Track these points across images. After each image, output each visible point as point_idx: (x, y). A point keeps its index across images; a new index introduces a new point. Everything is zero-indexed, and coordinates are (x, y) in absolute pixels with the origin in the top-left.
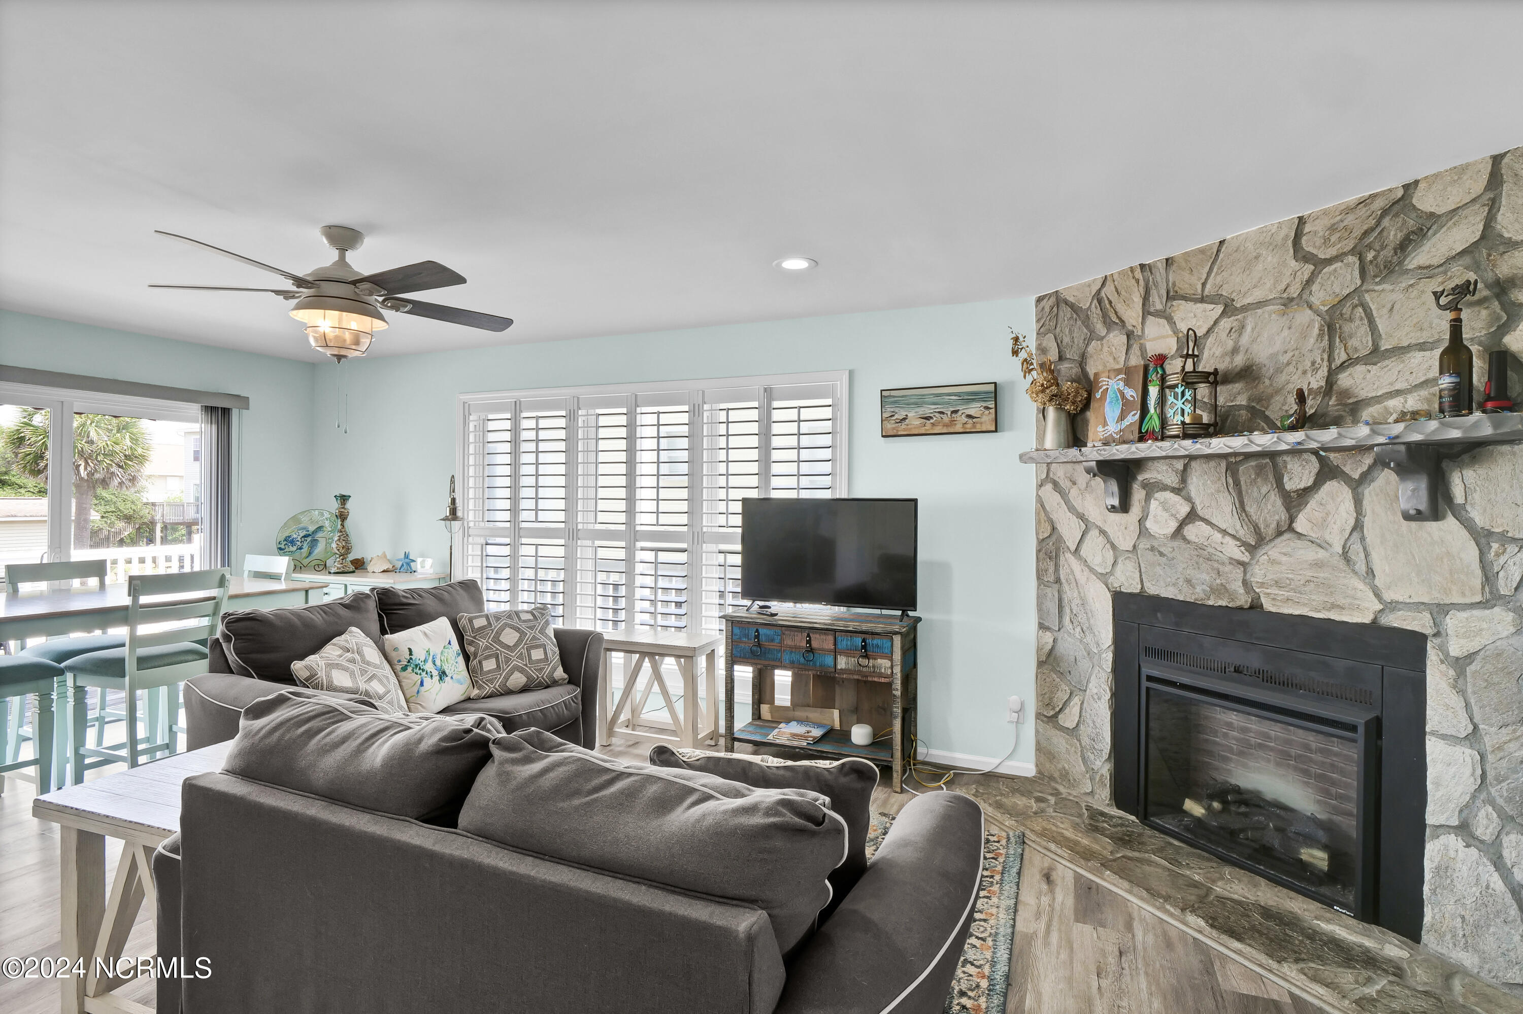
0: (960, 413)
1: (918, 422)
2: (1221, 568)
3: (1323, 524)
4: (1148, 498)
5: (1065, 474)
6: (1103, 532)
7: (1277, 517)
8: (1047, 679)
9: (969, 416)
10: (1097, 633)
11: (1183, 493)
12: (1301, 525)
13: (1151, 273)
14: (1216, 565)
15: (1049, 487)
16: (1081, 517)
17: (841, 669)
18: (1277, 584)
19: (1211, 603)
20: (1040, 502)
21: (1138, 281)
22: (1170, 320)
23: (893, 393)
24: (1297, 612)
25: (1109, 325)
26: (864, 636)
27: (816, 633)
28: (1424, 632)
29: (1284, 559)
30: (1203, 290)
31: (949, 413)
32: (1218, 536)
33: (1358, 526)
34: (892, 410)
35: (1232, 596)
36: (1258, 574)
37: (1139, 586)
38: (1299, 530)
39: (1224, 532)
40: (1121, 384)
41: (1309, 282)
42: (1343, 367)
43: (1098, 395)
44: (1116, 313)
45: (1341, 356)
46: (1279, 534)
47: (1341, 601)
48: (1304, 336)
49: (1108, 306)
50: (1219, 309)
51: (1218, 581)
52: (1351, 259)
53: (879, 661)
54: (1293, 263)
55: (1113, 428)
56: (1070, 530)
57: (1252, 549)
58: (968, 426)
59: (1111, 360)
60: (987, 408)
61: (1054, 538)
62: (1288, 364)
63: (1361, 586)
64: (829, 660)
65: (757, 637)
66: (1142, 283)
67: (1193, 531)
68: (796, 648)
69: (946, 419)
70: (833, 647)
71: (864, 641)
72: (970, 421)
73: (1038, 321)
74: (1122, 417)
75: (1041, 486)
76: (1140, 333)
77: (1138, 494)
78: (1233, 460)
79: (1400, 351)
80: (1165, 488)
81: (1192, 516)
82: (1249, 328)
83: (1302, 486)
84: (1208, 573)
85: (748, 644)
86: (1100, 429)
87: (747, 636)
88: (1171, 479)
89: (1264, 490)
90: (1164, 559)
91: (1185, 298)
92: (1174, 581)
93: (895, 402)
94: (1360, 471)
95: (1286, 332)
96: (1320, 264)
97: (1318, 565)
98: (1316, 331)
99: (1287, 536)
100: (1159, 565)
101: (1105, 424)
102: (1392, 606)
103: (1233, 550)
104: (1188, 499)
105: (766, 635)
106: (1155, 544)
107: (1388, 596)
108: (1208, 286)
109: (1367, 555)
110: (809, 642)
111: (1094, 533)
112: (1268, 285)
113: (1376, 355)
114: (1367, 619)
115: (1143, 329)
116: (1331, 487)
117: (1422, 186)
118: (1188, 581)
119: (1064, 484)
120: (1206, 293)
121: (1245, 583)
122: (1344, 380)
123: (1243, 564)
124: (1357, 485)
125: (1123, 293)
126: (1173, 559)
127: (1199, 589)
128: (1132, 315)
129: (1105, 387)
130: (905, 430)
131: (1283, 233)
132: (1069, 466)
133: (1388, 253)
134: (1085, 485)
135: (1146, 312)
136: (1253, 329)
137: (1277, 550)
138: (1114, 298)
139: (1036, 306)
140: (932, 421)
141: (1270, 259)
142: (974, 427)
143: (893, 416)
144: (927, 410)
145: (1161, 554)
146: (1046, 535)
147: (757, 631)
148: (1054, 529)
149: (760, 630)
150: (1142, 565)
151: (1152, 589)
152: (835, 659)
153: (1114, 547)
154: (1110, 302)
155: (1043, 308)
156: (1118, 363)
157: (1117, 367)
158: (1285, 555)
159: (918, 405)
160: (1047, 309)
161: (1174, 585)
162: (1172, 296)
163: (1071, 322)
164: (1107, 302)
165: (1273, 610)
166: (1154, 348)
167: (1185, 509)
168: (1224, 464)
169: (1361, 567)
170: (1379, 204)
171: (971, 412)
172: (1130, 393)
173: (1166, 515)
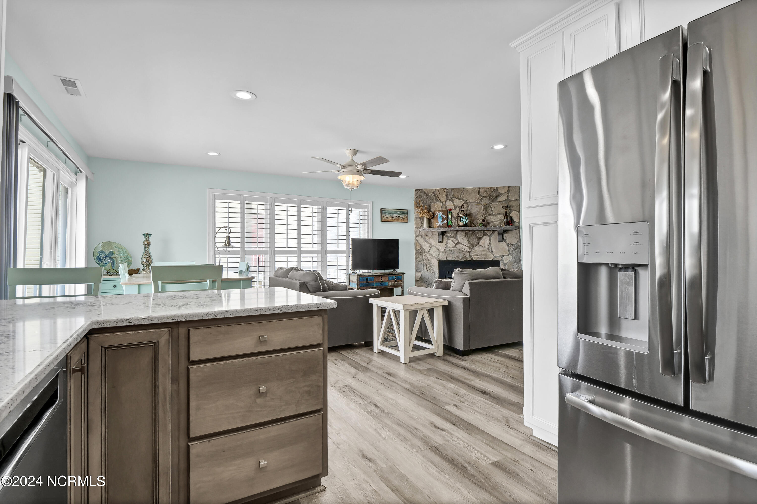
0: (400, 217)
1: (391, 218)
2: (465, 253)
3: (484, 244)
4: (448, 239)
5: (425, 234)
6: (436, 247)
7: (476, 243)
8: (419, 284)
9: (402, 218)
10: (434, 271)
11: (456, 238)
12: (480, 244)
13: (448, 191)
14: (464, 252)
15: (420, 237)
16: (430, 244)
17: (390, 286)
18: (476, 255)
19: (463, 260)
20: (416, 240)
21: (445, 192)
22: (453, 202)
23: (385, 210)
24: (480, 260)
25: (437, 200)
26: (395, 276)
27: (383, 276)
28: (499, 260)
29: (478, 250)
30: (460, 197)
31: (398, 217)
32: (464, 247)
33: (490, 244)
34: (385, 214)
35: (467, 258)
36: (473, 253)
37: (446, 259)
38: (480, 245)
39: (465, 246)
40: (442, 214)
41: (481, 200)
42: (487, 216)
43: (436, 216)
44: (439, 198)
45: (487, 214)
46: (476, 245)
47: (488, 257)
48: (480, 210)
49: (437, 196)
50: (464, 201)
51: (464, 256)
52: (488, 197)
53: (399, 282)
54: (478, 196)
55: (440, 224)
56: (426, 247)
57: (471, 249)
58: (402, 220)
59: (437, 208)
60: (406, 216)
61: (421, 249)
62: (478, 214)
63: (491, 254)
64: (387, 284)
65: (367, 280)
66: (446, 192)
67: (458, 246)
68: (378, 281)
69: (397, 218)
70: (388, 280)
71: (395, 277)
72: (402, 219)
73: (416, 195)
74: (443, 221)
75: (417, 237)
76: (445, 203)
77: (445, 238)
78: (467, 231)
79: (496, 214)
80: (452, 237)
81: (458, 243)
82: (470, 206)
83: (481, 237)
84: (462, 254)
85: (364, 282)
86: (437, 224)
87: (364, 280)
88: (453, 235)
89: (473, 237)
90: (452, 252)
91: (456, 198)
92: (454, 256)
93: (385, 212)
94: (490, 234)
95: (477, 208)
96: (483, 197)
97: (484, 251)
98: (482, 209)
99: (478, 246)
100: (451, 253)
101: (438, 223)
102: (495, 257)
103: (467, 249)
104: (457, 239)
105: (369, 279)
106: (450, 249)
107: (495, 255)
108: (461, 196)
109: (492, 249)
110: (382, 279)
111: (433, 248)
112: (474, 199)
113: (492, 215)
114: (492, 260)
115: (446, 203)
116: (485, 237)
117: (499, 188)
118: (458, 256)
119: (424, 236)
120: (461, 198)
121: (470, 255)
122: (487, 218)
123: (469, 252)
124: (489, 237)
125: (441, 193)
126: (454, 252)
127: (460, 258)
128: (443, 199)
129: (437, 214)
130: (387, 220)
131: (476, 190)
132: (426, 232)
133: (494, 198)
134: (430, 236)
135: (447, 199)
136: (471, 207)
137: (476, 249)
138: (438, 194)
139: (415, 192)
140: (394, 218)
141: (474, 194)
142: (403, 221)
143: (385, 216)
144: (393, 215)
145: (451, 251)
146: (419, 249)
147: (367, 278)
148: (421, 247)
149: (368, 278)
150: (447, 254)
151: (449, 259)
152: (388, 283)
153: (438, 250)
154: (437, 195)
155: (417, 193)
156: (439, 209)
157: (439, 210)
158: (478, 249)
159: (391, 214)
160: (419, 193)
161: (454, 257)
162: (453, 197)
163: (426, 198)
164: (436, 194)
165: (475, 260)
166: (448, 207)
167: (456, 242)
168: (465, 232)
169: (491, 251)
170: (492, 189)
171: (403, 217)
172: (444, 216)
173: (452, 243)
